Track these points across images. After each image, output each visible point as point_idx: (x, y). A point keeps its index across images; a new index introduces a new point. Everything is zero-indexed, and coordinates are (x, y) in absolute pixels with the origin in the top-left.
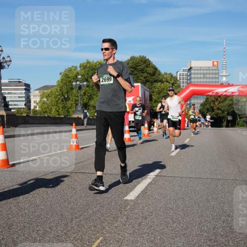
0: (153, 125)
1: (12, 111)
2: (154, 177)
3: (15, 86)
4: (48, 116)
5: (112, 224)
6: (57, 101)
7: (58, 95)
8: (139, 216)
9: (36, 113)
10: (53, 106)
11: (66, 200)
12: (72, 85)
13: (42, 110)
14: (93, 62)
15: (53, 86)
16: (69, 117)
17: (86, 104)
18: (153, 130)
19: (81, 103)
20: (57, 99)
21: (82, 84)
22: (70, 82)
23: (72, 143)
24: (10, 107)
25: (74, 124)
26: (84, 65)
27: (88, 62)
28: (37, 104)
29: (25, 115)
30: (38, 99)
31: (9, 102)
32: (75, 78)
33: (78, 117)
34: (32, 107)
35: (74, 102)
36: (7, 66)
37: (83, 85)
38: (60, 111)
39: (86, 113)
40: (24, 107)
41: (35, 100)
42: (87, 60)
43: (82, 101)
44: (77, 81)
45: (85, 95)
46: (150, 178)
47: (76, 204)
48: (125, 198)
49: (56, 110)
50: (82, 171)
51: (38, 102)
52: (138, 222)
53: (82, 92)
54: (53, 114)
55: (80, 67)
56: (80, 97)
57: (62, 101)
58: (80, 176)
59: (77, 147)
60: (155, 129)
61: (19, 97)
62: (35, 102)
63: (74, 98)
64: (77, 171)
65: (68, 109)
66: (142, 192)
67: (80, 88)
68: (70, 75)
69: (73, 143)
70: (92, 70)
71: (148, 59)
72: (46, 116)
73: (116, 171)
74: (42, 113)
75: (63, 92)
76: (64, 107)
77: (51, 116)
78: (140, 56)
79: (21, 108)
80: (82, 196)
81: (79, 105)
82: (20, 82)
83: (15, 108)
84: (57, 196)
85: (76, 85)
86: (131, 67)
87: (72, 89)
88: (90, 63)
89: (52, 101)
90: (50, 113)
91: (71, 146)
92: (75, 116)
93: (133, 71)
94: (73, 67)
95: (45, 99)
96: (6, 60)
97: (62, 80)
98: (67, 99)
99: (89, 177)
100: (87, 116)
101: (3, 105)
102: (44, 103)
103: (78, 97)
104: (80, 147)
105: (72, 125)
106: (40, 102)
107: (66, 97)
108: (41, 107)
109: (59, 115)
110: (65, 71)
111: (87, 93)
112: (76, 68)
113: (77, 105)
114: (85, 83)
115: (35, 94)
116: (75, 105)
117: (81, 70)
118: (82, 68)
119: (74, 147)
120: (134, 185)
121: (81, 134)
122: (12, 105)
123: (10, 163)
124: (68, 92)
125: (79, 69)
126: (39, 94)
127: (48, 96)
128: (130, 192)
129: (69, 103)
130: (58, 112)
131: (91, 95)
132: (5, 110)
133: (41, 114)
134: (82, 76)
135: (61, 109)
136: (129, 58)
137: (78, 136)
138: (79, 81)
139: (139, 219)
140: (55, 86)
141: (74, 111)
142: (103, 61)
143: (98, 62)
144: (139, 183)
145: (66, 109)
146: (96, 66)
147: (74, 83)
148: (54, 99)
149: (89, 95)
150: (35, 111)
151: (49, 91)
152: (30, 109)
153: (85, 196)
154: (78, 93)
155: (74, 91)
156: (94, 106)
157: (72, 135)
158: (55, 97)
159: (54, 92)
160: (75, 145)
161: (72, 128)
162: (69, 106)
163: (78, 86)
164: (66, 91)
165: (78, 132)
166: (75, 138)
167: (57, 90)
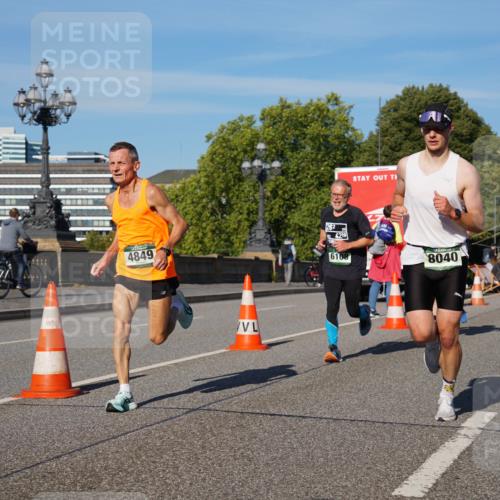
0: (471, 283)
1: (78, 239)
2: (479, 432)
3: (84, 172)
6: (200, 214)
7: (201, 198)
11: (230, 491)
12: (240, 169)
14: (298, 103)
15: (187, 173)
16: (231, 257)
17: (277, 221)
18: (470, 296)
19: (264, 219)
20: (199, 209)
21: (268, 166)
22: (234, 160)
23: (241, 331)
24: (72, 229)
25: (247, 278)
26: (274, 113)
27: (285, 106)
31: (69, 215)
32: (250, 151)
33: (257, 259)
35: (245, 216)
36: (63, 118)
37: (272, 169)
38: (206, 240)
39: (289, 247)
42: (281, 100)
43: (267, 215)
44: (253, 159)
45: (275, 198)
46: (466, 436)
48: (396, 492)
49: (196, 238)
50: (272, 411)
53: (270, 186)
54: (189, 248)
55: (262, 119)
56: (260, 204)
57: (213, 213)
58: (267, 423)
59: (257, 341)
60: (476, 294)
61: (96, 202)
63: (246, 205)
64: (258, 411)
65: (229, 235)
66: (443, 475)
67: (262, 176)
68: (235, 141)
69: (245, 330)
70: (296, 128)
71: (455, 93)
75: (214, 189)
76: (218, 231)
77: (184, 254)
78: (431, 86)
79: (101, 232)
80: (271, 481)
81: (260, 223)
82: (97, 160)
83: (84, 232)
84: (204, 480)
85: (252, 168)
86: (406, 119)
87: (240, 179)
88: (289, 107)
91: (240, 338)
92: (249, 255)
93: (410, 131)
94: (241, 119)
96: (62, 100)
97: (213, 154)
98: (225, 209)
99: (291, 428)
100: (291, 254)
101: (53, 222)
103: (255, 201)
104: (265, 342)
105: (243, 281)
107: (224, 201)
109: (204, 250)
110: (221, 131)
111: (280, 192)
113: (253, 224)
114: (276, 164)
116: (247, 223)
117: (266, 127)
118: (267, 122)
119: (247, 341)
120: (421, 454)
121: (267, 305)
122: (76, 223)
123: (74, 385)
124: (227, 190)
125: (258, 124)
128: (410, 474)
129: (232, 219)
130: (201, 242)
131: (292, 196)
132: (60, 238)
134: (268, 143)
135: (210, 234)
136: (400, 94)
137: (258, 310)
138: (258, 159)
140: (194, 172)
141: (245, 242)
143: (311, 104)
144: (435, 450)
145: (223, 236)
146: (306, 116)
147: (246, 165)
148: (190, 209)
149: (287, 196)
151: (178, 186)
153: (282, 481)
154: (256, 191)
155: (246, 186)
156: (301, 228)
157: (244, 306)
158: (193, 203)
159: (190, 190)
160: (252, 337)
161: (244, 288)
162: (234, 226)
163: (256, 172)
164: (223, 186)
165: (258, 300)
166: (251, 317)
167: (198, 182)
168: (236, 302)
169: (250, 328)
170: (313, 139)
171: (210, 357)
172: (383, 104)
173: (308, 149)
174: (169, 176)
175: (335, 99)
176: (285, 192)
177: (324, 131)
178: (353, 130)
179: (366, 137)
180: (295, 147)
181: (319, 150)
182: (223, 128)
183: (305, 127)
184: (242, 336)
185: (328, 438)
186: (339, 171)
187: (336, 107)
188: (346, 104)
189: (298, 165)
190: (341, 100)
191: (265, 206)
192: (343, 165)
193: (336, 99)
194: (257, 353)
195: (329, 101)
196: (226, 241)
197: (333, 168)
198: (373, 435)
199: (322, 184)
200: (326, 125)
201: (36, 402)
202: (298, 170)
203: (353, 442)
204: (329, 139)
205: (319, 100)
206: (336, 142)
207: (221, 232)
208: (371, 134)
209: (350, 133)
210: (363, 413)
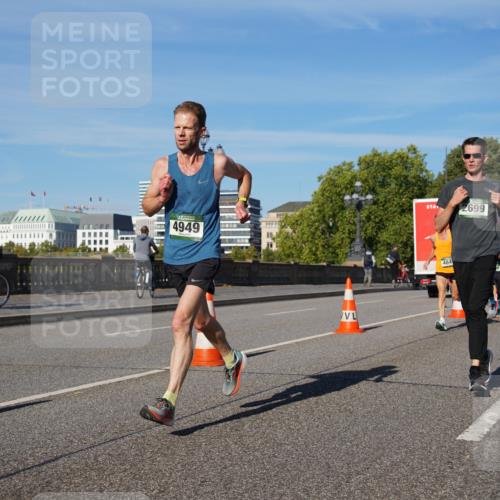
1: (226, 252)
4: (296, 264)
5: (433, 491)
6: (314, 234)
7: (315, 222)
8: (492, 477)
9: (271, 257)
10: (304, 242)
11: (337, 435)
12: (343, 200)
13: (283, 250)
14: (386, 153)
15: (305, 204)
16: (337, 265)
17: (370, 238)
19: (361, 237)
20: (313, 229)
21: (363, 198)
22: (339, 194)
23: (344, 319)
25: (348, 280)
26: (367, 160)
27: (376, 154)
28: (274, 239)
29: (250, 261)
30: (275, 230)
32: (350, 187)
33: (355, 266)
34: (264, 246)
35: (347, 235)
37: (366, 200)
38: (318, 253)
39: (370, 257)
40: (249, 245)
41: (270, 231)
42: (374, 150)
43: (363, 234)
44: (352, 193)
45: (368, 221)
47: (357, 445)
48: (460, 437)
49: (311, 251)
51: (274, 234)
52: (489, 491)
53: (364, 214)
54: (305, 258)
55: (359, 164)
56: (358, 227)
57: (323, 233)
59: (355, 326)
62: (269, 235)
63: (348, 227)
65: (335, 248)
67: (359, 206)
68: (339, 181)
69: (347, 318)
70: (384, 170)
72: (292, 263)
73: (437, 378)
74: (283, 257)
75: (324, 216)
76: (326, 246)
77: (302, 262)
79: (242, 247)
80: (367, 428)
81: (358, 240)
83: (230, 248)
84: (318, 426)
85: (351, 200)
87: (343, 208)
88: (379, 155)
89: (303, 234)
90: (299, 257)
91: (343, 324)
92: (349, 263)
94: (344, 164)
95: (289, 230)
97: (323, 190)
98: (332, 230)
100: (372, 262)
102: (287, 237)
103: (354, 224)
104: (361, 327)
105: (345, 282)
106: (278, 235)
107: (331, 224)
108: (281, 245)
109: (316, 260)
110: (329, 174)
111: (373, 217)
112: (351, 165)
113: (353, 240)
114: (369, 197)
115: (269, 219)
116: (349, 240)
117: (362, 170)
118: (363, 166)
119: (348, 327)
121: (363, 301)
122: (225, 241)
124: (334, 216)
125: (356, 168)
126: (278, 219)
127: (295, 224)
128: (470, 424)
129: (337, 237)
130: (315, 254)
131: (381, 220)
133: (281, 260)
134: (363, 182)
135: (321, 249)
137: (356, 304)
138: (357, 193)
139: (492, 483)
140: (309, 203)
141: (346, 254)
142: (405, 151)
143: (395, 153)
145: (331, 249)
146: (391, 161)
147: (347, 197)
148: (306, 230)
149: (377, 220)
150: (269, 253)
151: (298, 213)
152: (259, 249)
153: (374, 429)
154: (355, 217)
155: (347, 213)
156: (389, 244)
157: (345, 302)
158: (308, 225)
159: (306, 216)
160: (351, 323)
161: (345, 288)
162: (338, 242)
163: (355, 203)
164: (331, 213)
165: (356, 296)
166: (351, 309)
167: (312, 210)
168: (340, 298)
169: (351, 317)
170: (396, 178)
171: (321, 338)
172: (449, 152)
173: (393, 186)
174: (291, 206)
175: (413, 149)
176: (376, 217)
177: (405, 173)
178: (426, 171)
179: (436, 177)
180: (383, 184)
181: (401, 186)
182: (331, 170)
183: (390, 169)
184: (345, 323)
185: (409, 397)
186: (416, 201)
187: (414, 155)
188: (421, 153)
189: (386, 197)
190: (418, 149)
191: (362, 227)
192: (418, 197)
193: (415, 149)
194: (356, 335)
195: (409, 150)
196: (333, 253)
197: (412, 199)
198: (442, 397)
199: (403, 211)
200: (406, 168)
201: (197, 368)
202: (385, 201)
203: (427, 401)
204: (409, 179)
205: (402, 149)
206: (414, 181)
207: (329, 246)
208: (440, 175)
209: (424, 174)
210: (435, 380)
